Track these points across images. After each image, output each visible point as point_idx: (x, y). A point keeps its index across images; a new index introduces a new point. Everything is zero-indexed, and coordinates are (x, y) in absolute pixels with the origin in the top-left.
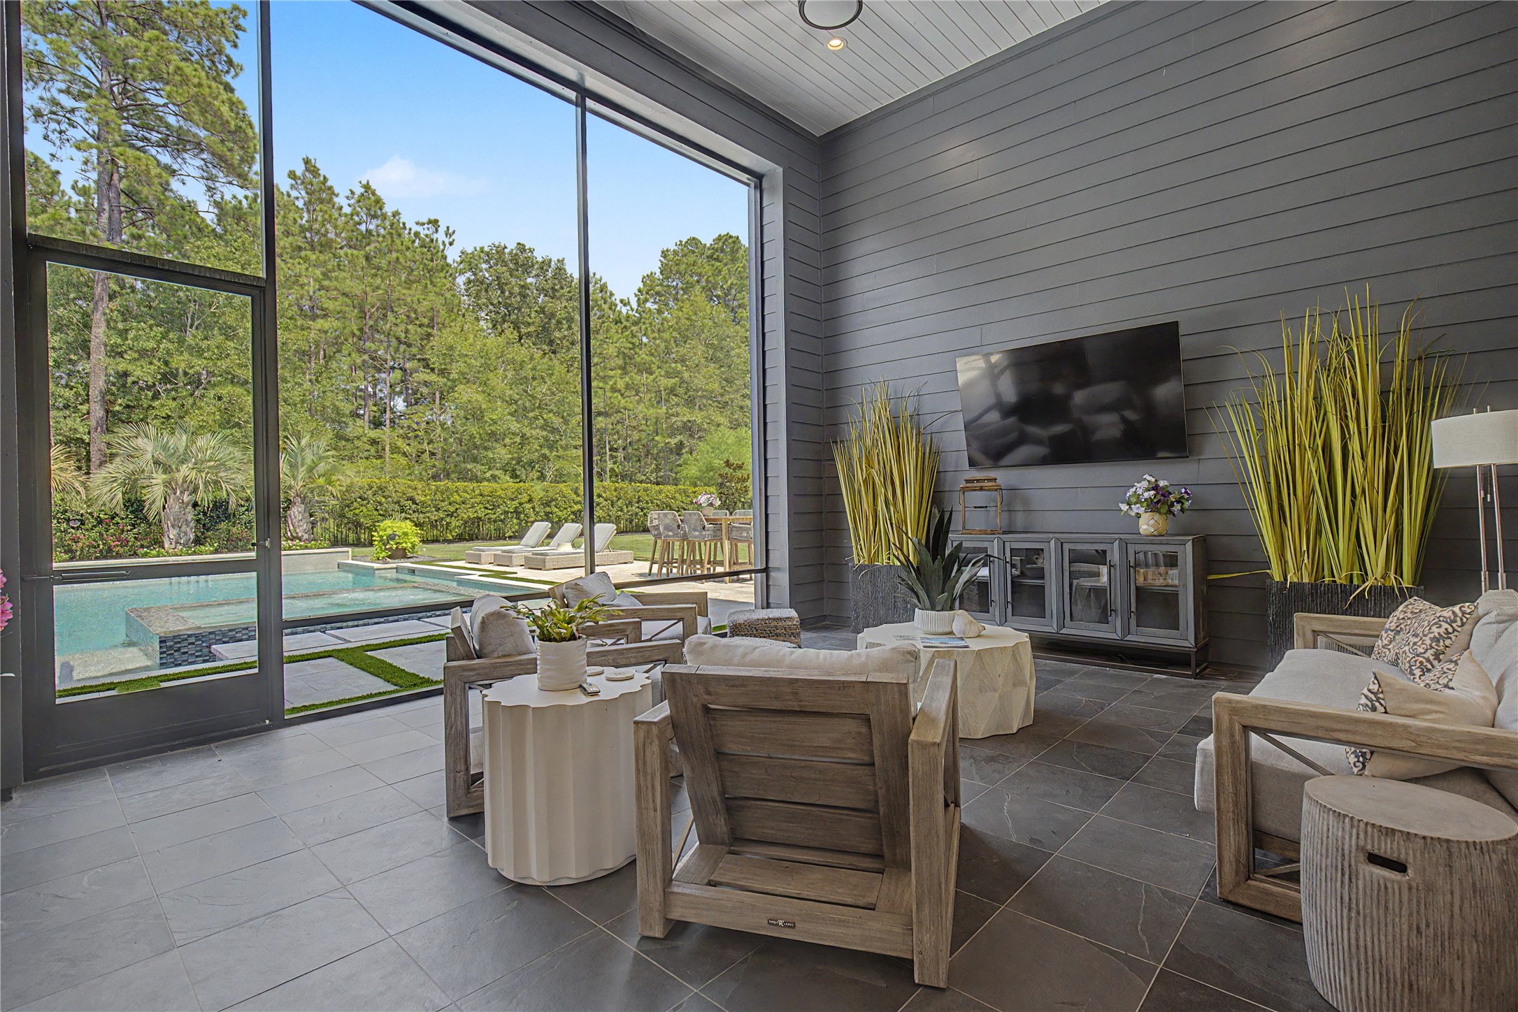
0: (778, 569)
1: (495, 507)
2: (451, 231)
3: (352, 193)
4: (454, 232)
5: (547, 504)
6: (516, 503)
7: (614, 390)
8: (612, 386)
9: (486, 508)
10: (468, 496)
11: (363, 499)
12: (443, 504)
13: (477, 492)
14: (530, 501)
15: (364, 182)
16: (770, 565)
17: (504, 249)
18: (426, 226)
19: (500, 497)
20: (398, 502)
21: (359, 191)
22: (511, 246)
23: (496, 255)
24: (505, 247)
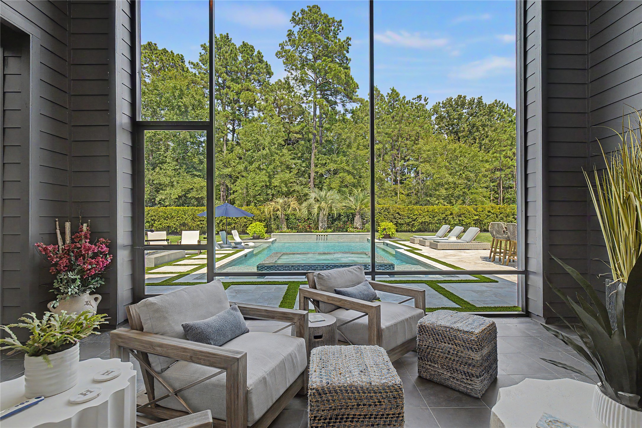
0: (534, 273)
1: (434, 217)
2: (426, 98)
3: (388, 94)
4: (428, 98)
5: (460, 216)
6: (444, 215)
7: (506, 157)
8: (504, 155)
9: (430, 217)
10: (422, 212)
11: (380, 213)
12: (411, 215)
13: (426, 210)
14: (451, 214)
15: (392, 88)
16: (530, 269)
17: (451, 99)
18: (416, 99)
19: (437, 212)
20: (393, 215)
21: (390, 92)
22: (455, 97)
23: (448, 103)
24: (452, 99)
